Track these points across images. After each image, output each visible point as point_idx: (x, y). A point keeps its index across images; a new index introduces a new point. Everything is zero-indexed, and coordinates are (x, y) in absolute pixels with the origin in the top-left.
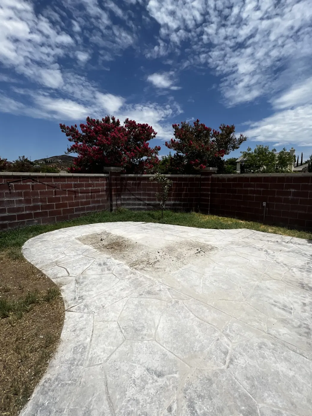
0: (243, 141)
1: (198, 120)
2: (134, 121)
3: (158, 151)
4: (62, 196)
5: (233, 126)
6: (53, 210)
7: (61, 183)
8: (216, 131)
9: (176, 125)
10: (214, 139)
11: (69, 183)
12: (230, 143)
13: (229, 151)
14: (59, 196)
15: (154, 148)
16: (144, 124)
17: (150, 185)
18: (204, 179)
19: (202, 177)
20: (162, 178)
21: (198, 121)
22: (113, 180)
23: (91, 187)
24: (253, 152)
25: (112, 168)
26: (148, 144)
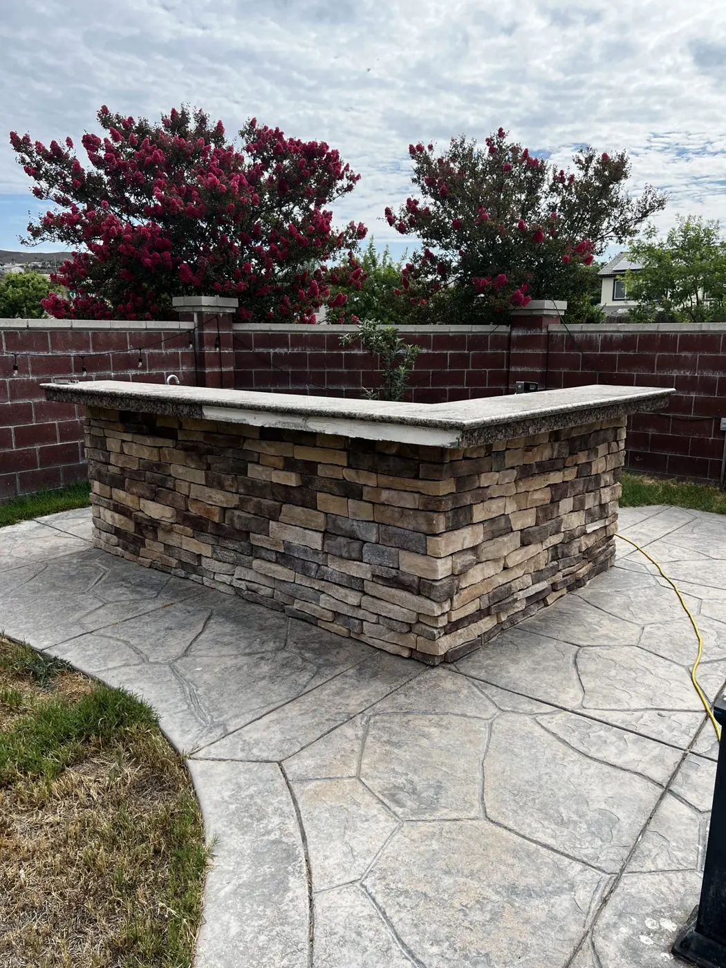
0: (652, 208)
1: (501, 130)
2: (277, 129)
3: (358, 241)
4: (36, 401)
5: (622, 156)
6: (7, 450)
7: (32, 353)
8: (562, 173)
9: (420, 148)
10: (553, 200)
11: (60, 353)
12: (609, 215)
13: (604, 244)
14: (27, 401)
15: (343, 229)
16: (313, 144)
17: (335, 361)
18: (524, 342)
19: (514, 333)
20: (386, 338)
21: (501, 134)
22: (210, 344)
23: (136, 368)
24: (665, 241)
25: (206, 300)
26: (328, 216)
